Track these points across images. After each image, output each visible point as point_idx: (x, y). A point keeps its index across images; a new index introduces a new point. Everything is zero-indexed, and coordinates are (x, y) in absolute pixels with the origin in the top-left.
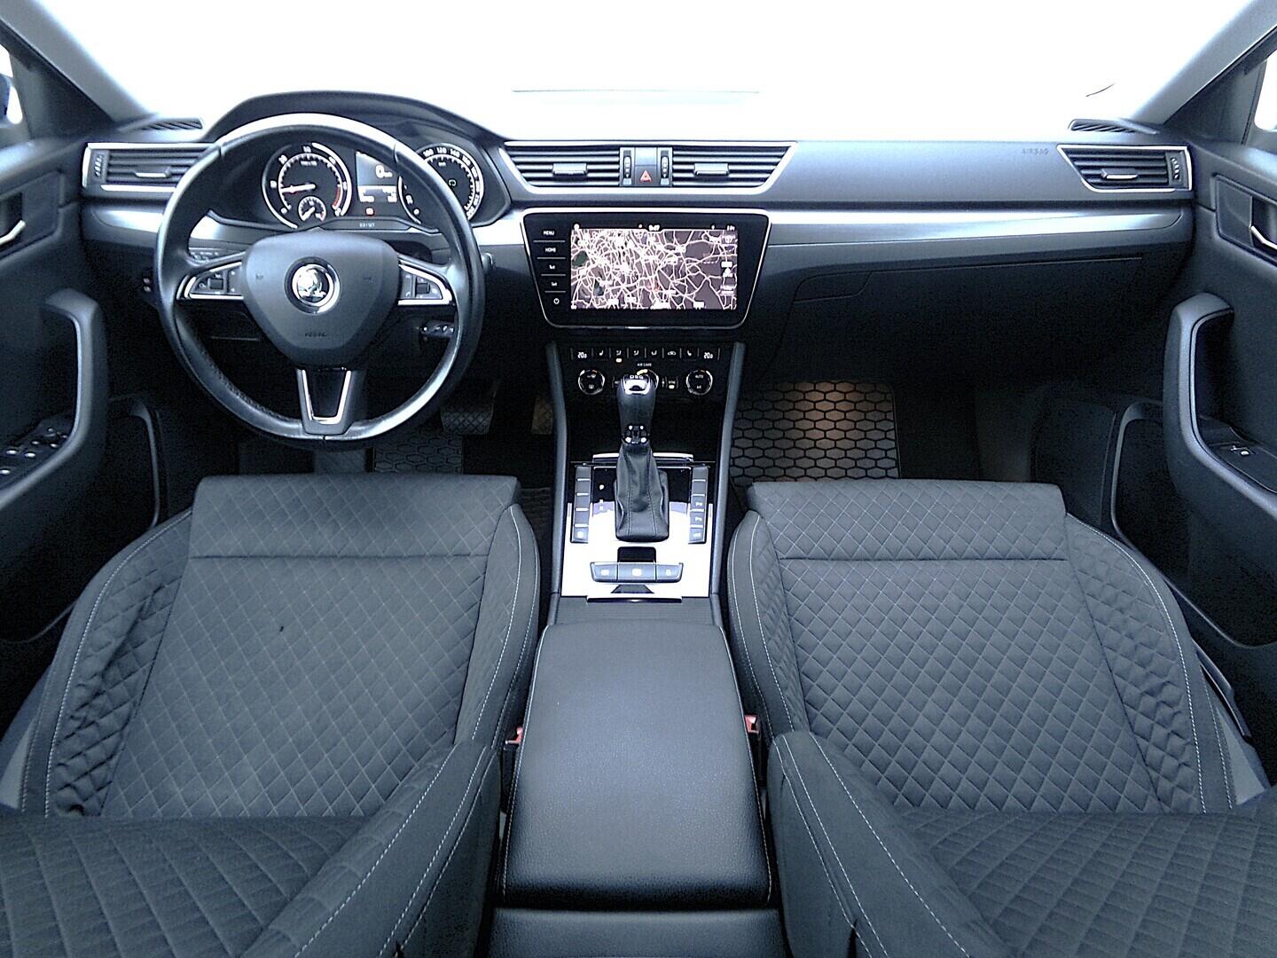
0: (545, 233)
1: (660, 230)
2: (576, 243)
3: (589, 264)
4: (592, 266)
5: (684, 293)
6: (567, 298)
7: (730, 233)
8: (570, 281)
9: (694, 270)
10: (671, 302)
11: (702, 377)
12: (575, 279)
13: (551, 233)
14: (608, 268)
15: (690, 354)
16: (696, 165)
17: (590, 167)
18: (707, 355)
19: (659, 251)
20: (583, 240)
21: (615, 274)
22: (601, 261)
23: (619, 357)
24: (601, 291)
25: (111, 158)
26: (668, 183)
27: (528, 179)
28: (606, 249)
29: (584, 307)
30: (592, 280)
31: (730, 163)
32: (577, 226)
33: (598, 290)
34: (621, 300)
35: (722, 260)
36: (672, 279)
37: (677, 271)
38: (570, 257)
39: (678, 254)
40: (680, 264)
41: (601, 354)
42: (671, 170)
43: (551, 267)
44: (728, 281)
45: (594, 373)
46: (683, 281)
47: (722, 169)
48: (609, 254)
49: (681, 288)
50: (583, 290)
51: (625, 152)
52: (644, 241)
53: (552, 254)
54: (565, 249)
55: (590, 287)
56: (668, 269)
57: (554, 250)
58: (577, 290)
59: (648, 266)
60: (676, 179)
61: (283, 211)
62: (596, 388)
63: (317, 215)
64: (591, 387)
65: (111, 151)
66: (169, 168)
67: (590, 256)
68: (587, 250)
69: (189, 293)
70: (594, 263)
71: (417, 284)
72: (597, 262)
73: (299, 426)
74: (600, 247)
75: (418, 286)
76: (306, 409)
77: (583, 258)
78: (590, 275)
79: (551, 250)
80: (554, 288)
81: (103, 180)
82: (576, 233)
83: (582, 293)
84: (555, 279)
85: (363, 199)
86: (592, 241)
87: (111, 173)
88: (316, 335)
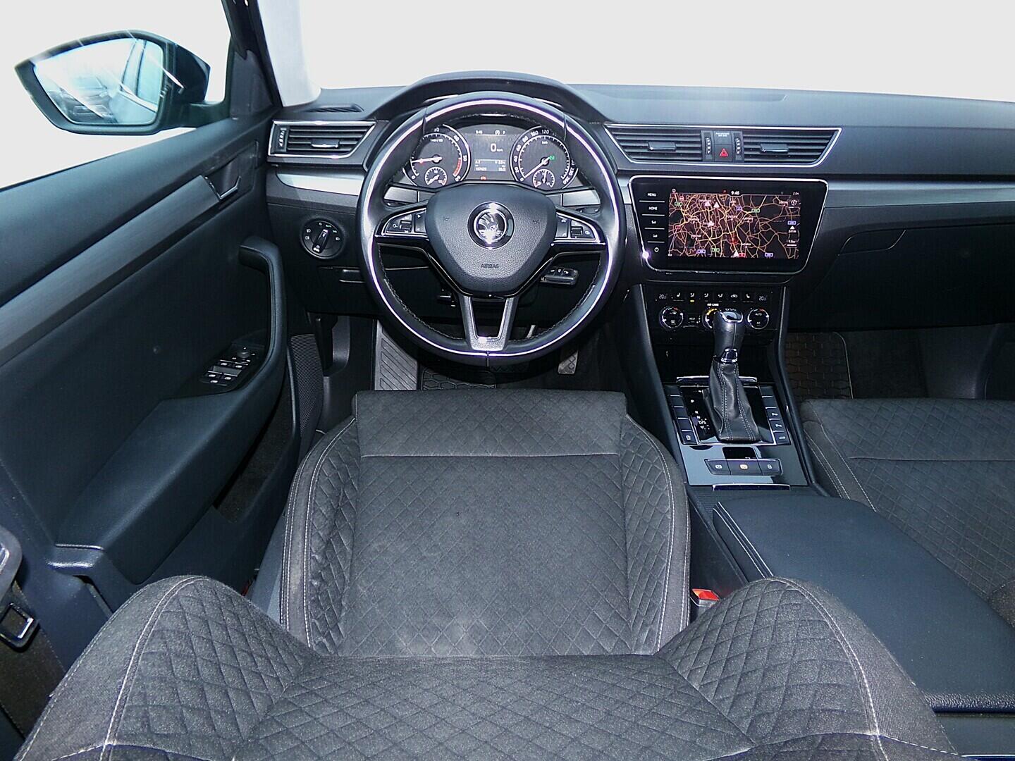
0: (649, 194)
1: (740, 195)
2: (673, 203)
3: (683, 221)
4: (685, 222)
5: (757, 246)
6: (664, 248)
7: (795, 197)
8: (668, 234)
9: (765, 227)
10: (747, 253)
11: (761, 314)
12: (672, 232)
13: (654, 195)
14: (698, 224)
15: (748, 297)
16: (762, 145)
17: (678, 145)
18: (761, 298)
19: (739, 211)
20: (680, 202)
21: (703, 229)
22: (692, 219)
23: (692, 298)
24: (691, 242)
25: (290, 132)
26: (741, 159)
27: (629, 154)
28: (697, 209)
29: (678, 255)
30: (685, 233)
31: (788, 144)
32: (674, 191)
33: (689, 242)
34: (708, 250)
35: (789, 219)
36: (748, 234)
37: (753, 227)
38: (669, 214)
39: (753, 214)
40: (755, 222)
41: (678, 296)
42: (743, 149)
43: (653, 222)
44: (793, 236)
45: (676, 311)
46: (757, 236)
47: (783, 149)
48: (699, 213)
49: (755, 241)
50: (677, 241)
51: (705, 133)
52: (727, 202)
53: (654, 212)
54: (664, 208)
55: (683, 240)
56: (745, 225)
57: (656, 208)
58: (673, 241)
59: (729, 223)
60: (747, 156)
61: (413, 177)
62: (677, 323)
63: (440, 181)
64: (673, 322)
65: (292, 127)
66: (338, 141)
67: (684, 214)
68: (681, 209)
69: (384, 232)
70: (687, 220)
71: (571, 227)
72: (689, 220)
73: (465, 344)
74: (692, 208)
75: (573, 229)
76: (470, 329)
77: (678, 216)
78: (683, 229)
79: (654, 208)
80: (655, 239)
81: (285, 150)
82: (673, 196)
83: (677, 244)
84: (655, 232)
85: (478, 169)
86: (685, 202)
87: (291, 144)
88: (490, 266)
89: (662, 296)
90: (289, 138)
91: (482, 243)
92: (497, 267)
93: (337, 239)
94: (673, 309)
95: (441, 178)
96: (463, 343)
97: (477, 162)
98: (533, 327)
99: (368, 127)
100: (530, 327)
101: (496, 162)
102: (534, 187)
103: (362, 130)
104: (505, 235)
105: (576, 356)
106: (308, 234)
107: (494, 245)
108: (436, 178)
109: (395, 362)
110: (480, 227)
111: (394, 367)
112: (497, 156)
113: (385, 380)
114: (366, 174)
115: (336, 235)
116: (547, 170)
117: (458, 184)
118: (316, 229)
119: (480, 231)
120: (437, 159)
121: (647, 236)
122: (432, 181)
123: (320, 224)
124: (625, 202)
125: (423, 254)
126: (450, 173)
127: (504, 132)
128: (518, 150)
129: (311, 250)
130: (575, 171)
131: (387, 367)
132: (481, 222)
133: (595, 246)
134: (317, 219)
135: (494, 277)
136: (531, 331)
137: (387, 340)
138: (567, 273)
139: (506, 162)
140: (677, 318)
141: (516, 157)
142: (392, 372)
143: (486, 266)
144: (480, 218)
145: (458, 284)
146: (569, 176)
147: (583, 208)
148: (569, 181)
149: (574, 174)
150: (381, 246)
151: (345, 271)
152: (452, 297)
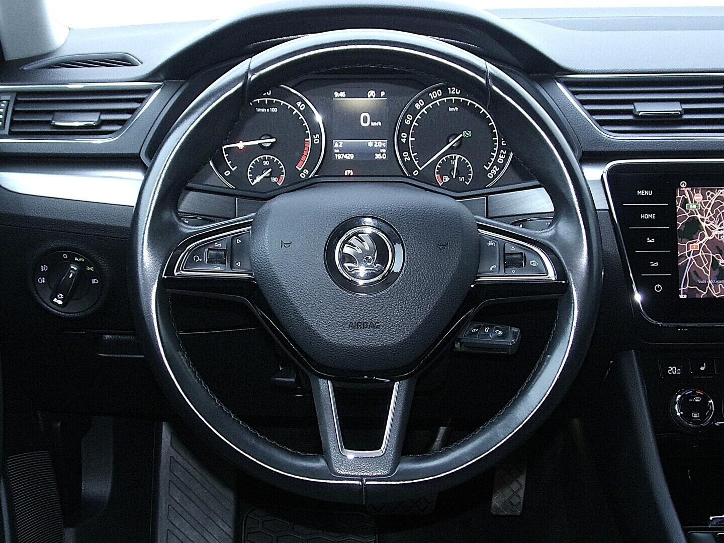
0: (639, 192)
2: (684, 206)
3: (702, 237)
4: (707, 238)
6: (673, 284)
8: (677, 259)
12: (684, 257)
13: (647, 193)
20: (693, 202)
22: (719, 231)
25: (17, 102)
29: (697, 296)
30: (708, 257)
32: (683, 184)
33: (717, 273)
38: (677, 225)
41: (702, 369)
43: (649, 241)
45: (699, 395)
50: (695, 273)
53: (649, 222)
54: (668, 215)
55: (705, 268)
57: (653, 216)
58: (687, 271)
61: (227, 173)
62: (703, 417)
63: (274, 180)
64: (696, 415)
65: (19, 93)
66: (98, 114)
67: (704, 224)
68: (699, 216)
69: (178, 270)
70: (710, 234)
71: (505, 254)
72: (714, 233)
73: (321, 464)
74: (717, 212)
75: (507, 257)
76: (331, 438)
77: (693, 227)
78: (705, 251)
79: (649, 216)
80: (655, 270)
81: (6, 131)
82: (683, 193)
83: (694, 277)
84: (655, 257)
85: (339, 157)
86: (705, 203)
87: (18, 122)
88: (365, 325)
89: (673, 370)
90: (15, 112)
91: (349, 285)
92: (375, 326)
93: (93, 281)
94: (694, 393)
95: (276, 173)
96: (318, 461)
97: (338, 144)
98: (442, 430)
99: (149, 91)
100: (437, 431)
101: (370, 144)
102: (439, 187)
103: (138, 95)
104: (389, 271)
105: (522, 480)
106: (43, 274)
107: (368, 289)
108: (266, 174)
109: (194, 498)
110: (345, 258)
111: (192, 508)
112: (372, 134)
113: (177, 532)
114: (147, 170)
115: (92, 275)
116: (458, 156)
117: (305, 183)
118: (58, 266)
119: (346, 265)
120: (267, 142)
121: (641, 264)
122: (259, 179)
123: (65, 256)
124: (597, 208)
125: (247, 307)
126: (291, 165)
127: (383, 94)
128: (407, 122)
129: (48, 301)
130: (507, 156)
131: (180, 510)
132: (347, 250)
133: (547, 286)
134: (61, 248)
135: (373, 343)
136: (439, 439)
137: (180, 459)
138: (500, 333)
139: (388, 145)
140: (702, 408)
141: (404, 135)
142: (188, 517)
143: (356, 326)
144: (345, 242)
145: (307, 356)
146: (498, 165)
147: (523, 220)
148: (498, 173)
149: (506, 160)
150: (173, 295)
151: (107, 337)
152: (297, 379)
